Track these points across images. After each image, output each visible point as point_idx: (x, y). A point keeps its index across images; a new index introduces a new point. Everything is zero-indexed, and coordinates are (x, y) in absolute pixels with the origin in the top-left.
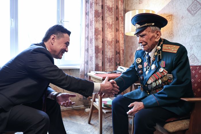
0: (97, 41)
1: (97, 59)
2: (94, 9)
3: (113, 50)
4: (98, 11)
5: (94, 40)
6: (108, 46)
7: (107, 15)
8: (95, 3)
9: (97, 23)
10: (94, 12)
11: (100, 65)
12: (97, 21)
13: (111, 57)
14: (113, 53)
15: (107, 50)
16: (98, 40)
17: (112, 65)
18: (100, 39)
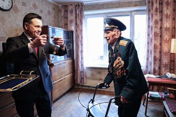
0: (155, 53)
1: (155, 65)
2: (153, 31)
3: (169, 59)
4: (157, 32)
5: (153, 52)
6: (164, 56)
7: (164, 34)
8: (154, 27)
10: (153, 33)
11: (157, 69)
13: (167, 63)
14: (169, 61)
15: (163, 59)
17: (168, 69)
18: (157, 51)
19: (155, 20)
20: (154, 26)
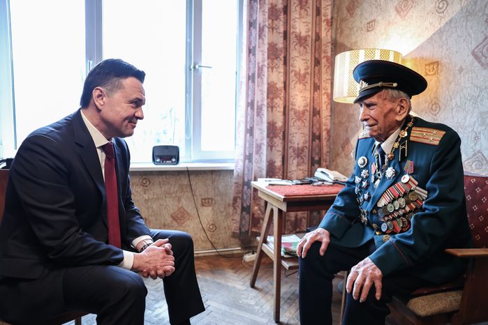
0: (272, 111)
1: (271, 149)
2: (266, 41)
3: (306, 131)
4: (276, 45)
5: (265, 109)
6: (295, 121)
7: (294, 53)
8: (269, 28)
9: (272, 71)
10: (266, 47)
11: (278, 163)
12: (272, 68)
13: (300, 146)
14: (307, 138)
15: (293, 130)
16: (274, 109)
17: (303, 162)
18: (278, 106)
19: (270, 6)
20: (267, 23)
